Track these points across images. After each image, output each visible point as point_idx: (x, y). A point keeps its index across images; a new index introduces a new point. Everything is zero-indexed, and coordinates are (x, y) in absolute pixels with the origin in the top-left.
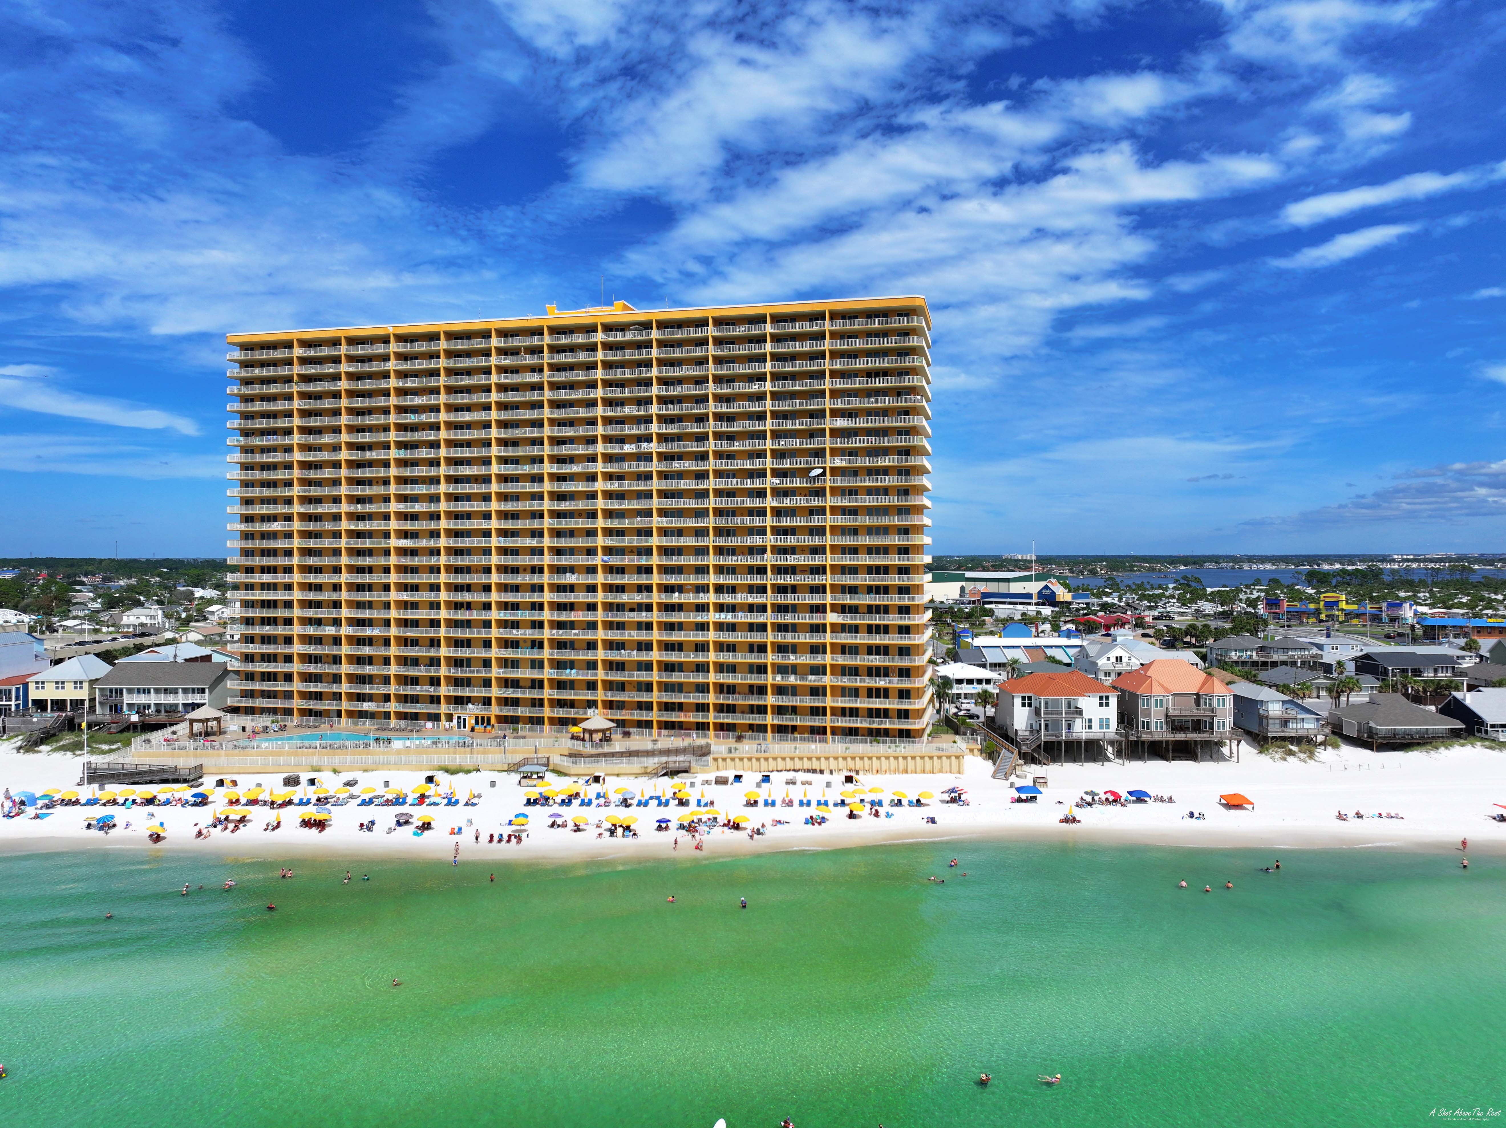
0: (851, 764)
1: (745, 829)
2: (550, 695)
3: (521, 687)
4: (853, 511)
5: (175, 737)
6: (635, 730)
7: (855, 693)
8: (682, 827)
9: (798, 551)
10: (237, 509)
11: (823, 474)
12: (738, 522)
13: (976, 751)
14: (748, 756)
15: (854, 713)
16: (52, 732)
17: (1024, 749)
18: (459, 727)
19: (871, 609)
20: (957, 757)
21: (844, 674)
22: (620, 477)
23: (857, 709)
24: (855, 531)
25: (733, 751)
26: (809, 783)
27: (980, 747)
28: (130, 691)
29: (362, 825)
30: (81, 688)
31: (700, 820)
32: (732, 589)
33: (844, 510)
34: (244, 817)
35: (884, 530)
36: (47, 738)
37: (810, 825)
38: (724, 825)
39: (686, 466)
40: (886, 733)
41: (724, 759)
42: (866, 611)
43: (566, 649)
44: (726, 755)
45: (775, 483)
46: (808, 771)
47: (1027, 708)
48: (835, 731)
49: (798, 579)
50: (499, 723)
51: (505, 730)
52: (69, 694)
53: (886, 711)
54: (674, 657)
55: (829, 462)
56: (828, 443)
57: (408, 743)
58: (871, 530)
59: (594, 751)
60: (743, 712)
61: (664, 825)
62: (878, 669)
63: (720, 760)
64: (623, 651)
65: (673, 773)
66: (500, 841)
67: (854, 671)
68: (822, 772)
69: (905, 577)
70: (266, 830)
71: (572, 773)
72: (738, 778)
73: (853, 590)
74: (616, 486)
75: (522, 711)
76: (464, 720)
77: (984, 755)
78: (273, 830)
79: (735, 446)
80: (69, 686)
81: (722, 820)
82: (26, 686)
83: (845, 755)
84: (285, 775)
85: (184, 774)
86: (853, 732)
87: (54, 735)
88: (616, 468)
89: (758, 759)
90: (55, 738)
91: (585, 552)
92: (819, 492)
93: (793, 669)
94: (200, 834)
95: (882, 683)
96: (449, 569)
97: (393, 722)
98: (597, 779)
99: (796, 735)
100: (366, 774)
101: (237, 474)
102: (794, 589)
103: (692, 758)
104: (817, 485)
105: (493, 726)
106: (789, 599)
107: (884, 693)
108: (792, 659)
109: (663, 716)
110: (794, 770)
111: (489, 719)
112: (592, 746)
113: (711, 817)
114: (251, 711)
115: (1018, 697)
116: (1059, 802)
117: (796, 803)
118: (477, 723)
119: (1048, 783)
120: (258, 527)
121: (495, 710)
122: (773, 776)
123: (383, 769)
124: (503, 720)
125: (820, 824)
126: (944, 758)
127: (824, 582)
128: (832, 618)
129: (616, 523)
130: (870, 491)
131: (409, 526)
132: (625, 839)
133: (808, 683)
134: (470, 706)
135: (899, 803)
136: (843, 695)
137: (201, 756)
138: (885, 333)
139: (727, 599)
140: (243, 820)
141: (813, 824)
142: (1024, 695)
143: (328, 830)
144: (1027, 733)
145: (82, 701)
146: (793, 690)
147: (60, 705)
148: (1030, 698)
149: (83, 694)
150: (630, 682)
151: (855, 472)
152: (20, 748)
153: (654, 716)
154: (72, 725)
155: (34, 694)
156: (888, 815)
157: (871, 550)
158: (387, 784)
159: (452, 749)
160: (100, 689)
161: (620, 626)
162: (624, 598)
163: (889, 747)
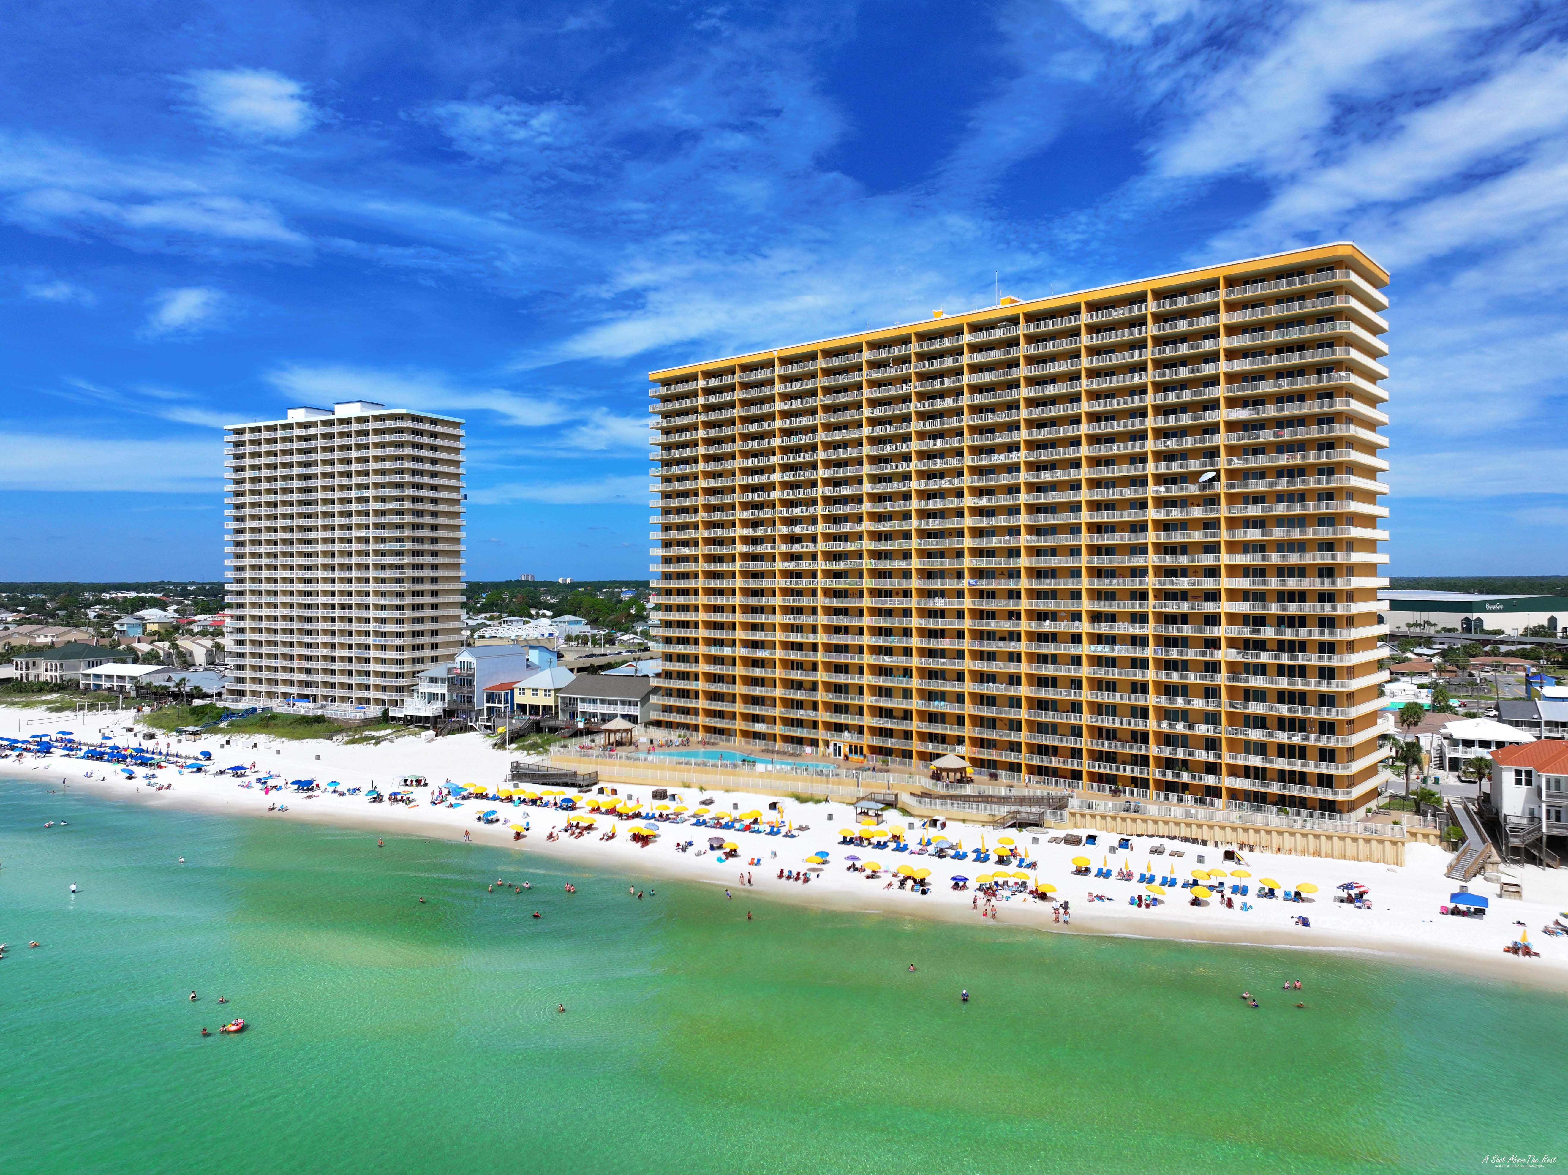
0: (1242, 836)
1: (1052, 899)
2: (919, 727)
3: (895, 718)
4: (1259, 523)
5: (593, 745)
6: (1004, 772)
7: (1262, 749)
8: (980, 889)
9: (1189, 572)
10: (659, 535)
11: (1216, 479)
12: (1115, 539)
13: (1432, 838)
14: (1112, 814)
15: (1260, 774)
16: (521, 733)
17: (1514, 841)
18: (835, 755)
19: (1282, 646)
20: (1394, 843)
21: (1247, 725)
22: (989, 492)
23: (1264, 769)
24: (1261, 547)
25: (1094, 806)
26: (1180, 855)
27: (1438, 832)
28: (583, 700)
29: (678, 845)
30: (549, 695)
31: (1005, 883)
32: (1112, 618)
33: (1248, 522)
34: (592, 825)
35: (1301, 546)
36: (516, 738)
37: (1135, 907)
38: (1031, 892)
39: (1059, 475)
40: (1303, 803)
41: (1083, 815)
42: (1276, 648)
43: (937, 679)
44: (1085, 811)
45: (1158, 492)
46: (1186, 840)
47: (1524, 788)
48: (1234, 795)
49: (1186, 607)
50: (872, 753)
51: (877, 761)
52: (542, 700)
53: (1303, 775)
54: (1046, 694)
55: (1224, 462)
56: (1223, 439)
57: (770, 767)
58: (1281, 546)
59: (945, 792)
60: (1124, 763)
61: (961, 883)
62: (1292, 721)
63: (1078, 816)
64: (991, 684)
65: (1021, 825)
66: (789, 878)
67: (1261, 722)
68: (1204, 843)
69: (1326, 605)
70: (602, 839)
71: (916, 813)
72: (1092, 839)
73: (1259, 621)
74: (984, 502)
75: (894, 743)
76: (840, 747)
77: (1445, 844)
78: (607, 840)
79: (1112, 450)
80: (541, 693)
81: (1031, 886)
82: (512, 690)
83: (1235, 825)
84: (655, 788)
85: (579, 780)
86: (1260, 798)
87: (523, 735)
88: (985, 481)
89: (1124, 819)
90: (523, 738)
91: (955, 574)
92: (1213, 501)
93: (1183, 715)
94: (551, 836)
95: (1296, 739)
96: (827, 592)
97: (779, 745)
98: (934, 823)
99: (1187, 795)
100: (727, 794)
101: (658, 502)
102: (1184, 619)
103: (1047, 811)
104: (1209, 492)
105: (865, 756)
106: (1177, 631)
107: (1301, 752)
108: (1180, 703)
109: (1032, 759)
110: (1169, 837)
111: (861, 748)
112: (942, 786)
113: (1019, 881)
114: (669, 725)
115: (1510, 770)
116: (1519, 923)
117: (1137, 877)
118: (851, 751)
119: (1524, 893)
120: (675, 551)
121: (867, 740)
122: (1134, 840)
123: (742, 791)
124: (877, 751)
125: (1148, 906)
126: (1374, 843)
127: (1218, 611)
128: (1228, 654)
129: (984, 543)
130: (1280, 497)
131: (793, 548)
132: (914, 893)
133: (1198, 733)
134: (846, 733)
135: (1271, 893)
136: (1247, 752)
137: (601, 764)
138: (1301, 296)
139: (1104, 628)
140: (589, 828)
141: (1139, 905)
142: (1519, 768)
143: (651, 846)
144: (1525, 821)
145: (550, 707)
146: (1183, 741)
147: (534, 709)
148: (1529, 773)
149: (550, 701)
150: (1001, 719)
151: (1261, 474)
152: (495, 745)
153: (1023, 758)
154: (538, 728)
155: (519, 699)
156: (1245, 907)
157: (1281, 571)
158: (735, 806)
159: (809, 777)
160: (562, 698)
161: (991, 656)
162: (993, 625)
163: (1296, 821)
